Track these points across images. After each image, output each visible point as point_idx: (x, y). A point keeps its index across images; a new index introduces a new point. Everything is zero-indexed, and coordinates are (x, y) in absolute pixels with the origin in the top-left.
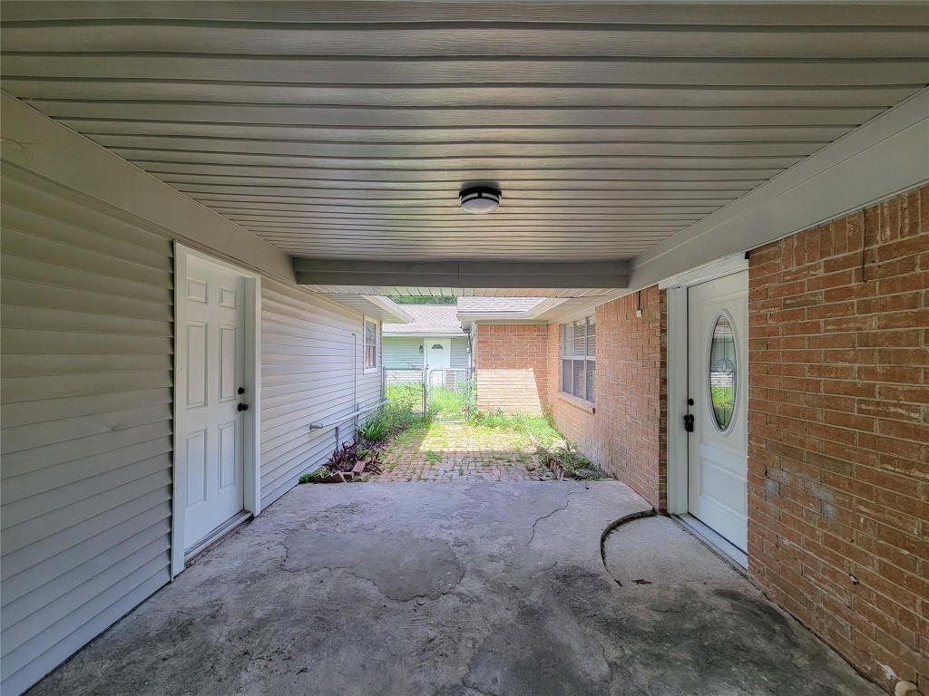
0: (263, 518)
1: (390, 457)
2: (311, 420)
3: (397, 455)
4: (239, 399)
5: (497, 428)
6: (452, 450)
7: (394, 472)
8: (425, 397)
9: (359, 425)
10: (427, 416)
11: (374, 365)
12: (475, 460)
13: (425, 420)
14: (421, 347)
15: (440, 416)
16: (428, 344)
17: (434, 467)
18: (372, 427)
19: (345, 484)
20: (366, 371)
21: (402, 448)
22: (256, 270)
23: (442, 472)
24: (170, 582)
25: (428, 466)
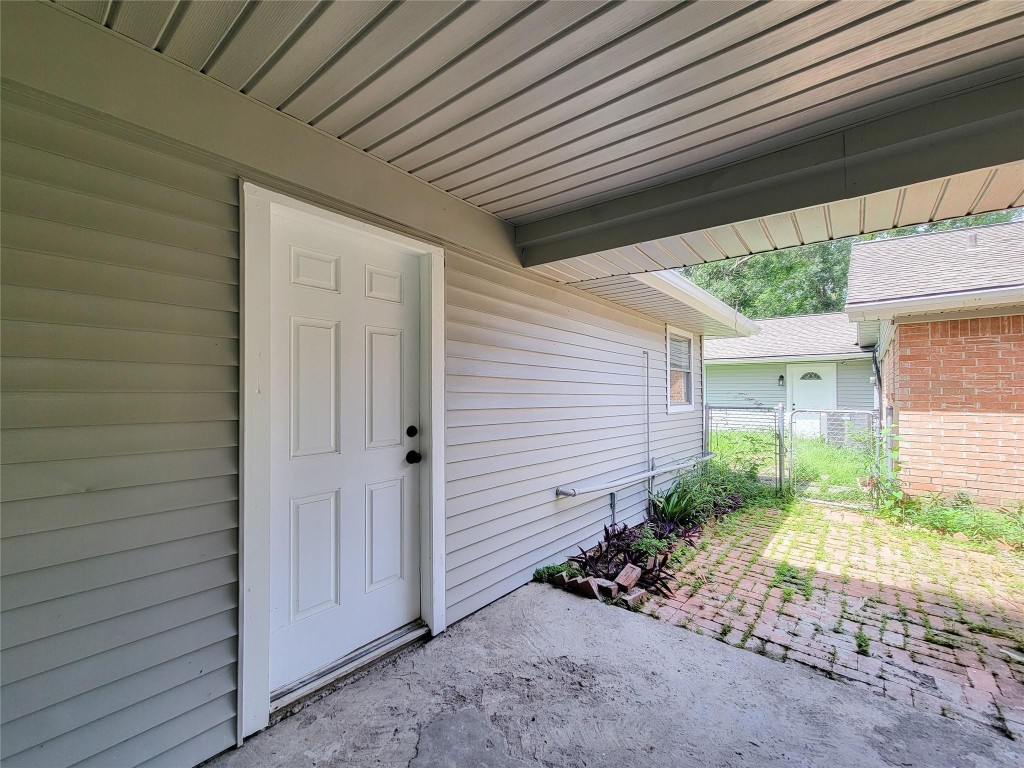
0: (447, 640)
1: (700, 559)
2: (559, 481)
3: (714, 558)
4: (409, 444)
5: (960, 536)
6: (836, 570)
7: (697, 600)
8: (781, 454)
9: (655, 493)
10: (784, 486)
11: (688, 400)
12: (903, 616)
13: (781, 495)
14: (782, 377)
15: (813, 489)
16: (793, 375)
17: (789, 608)
18: (674, 499)
19: (598, 604)
20: (671, 410)
21: (726, 545)
22: (436, 240)
23: (806, 629)
24: (234, 748)
25: (774, 602)
